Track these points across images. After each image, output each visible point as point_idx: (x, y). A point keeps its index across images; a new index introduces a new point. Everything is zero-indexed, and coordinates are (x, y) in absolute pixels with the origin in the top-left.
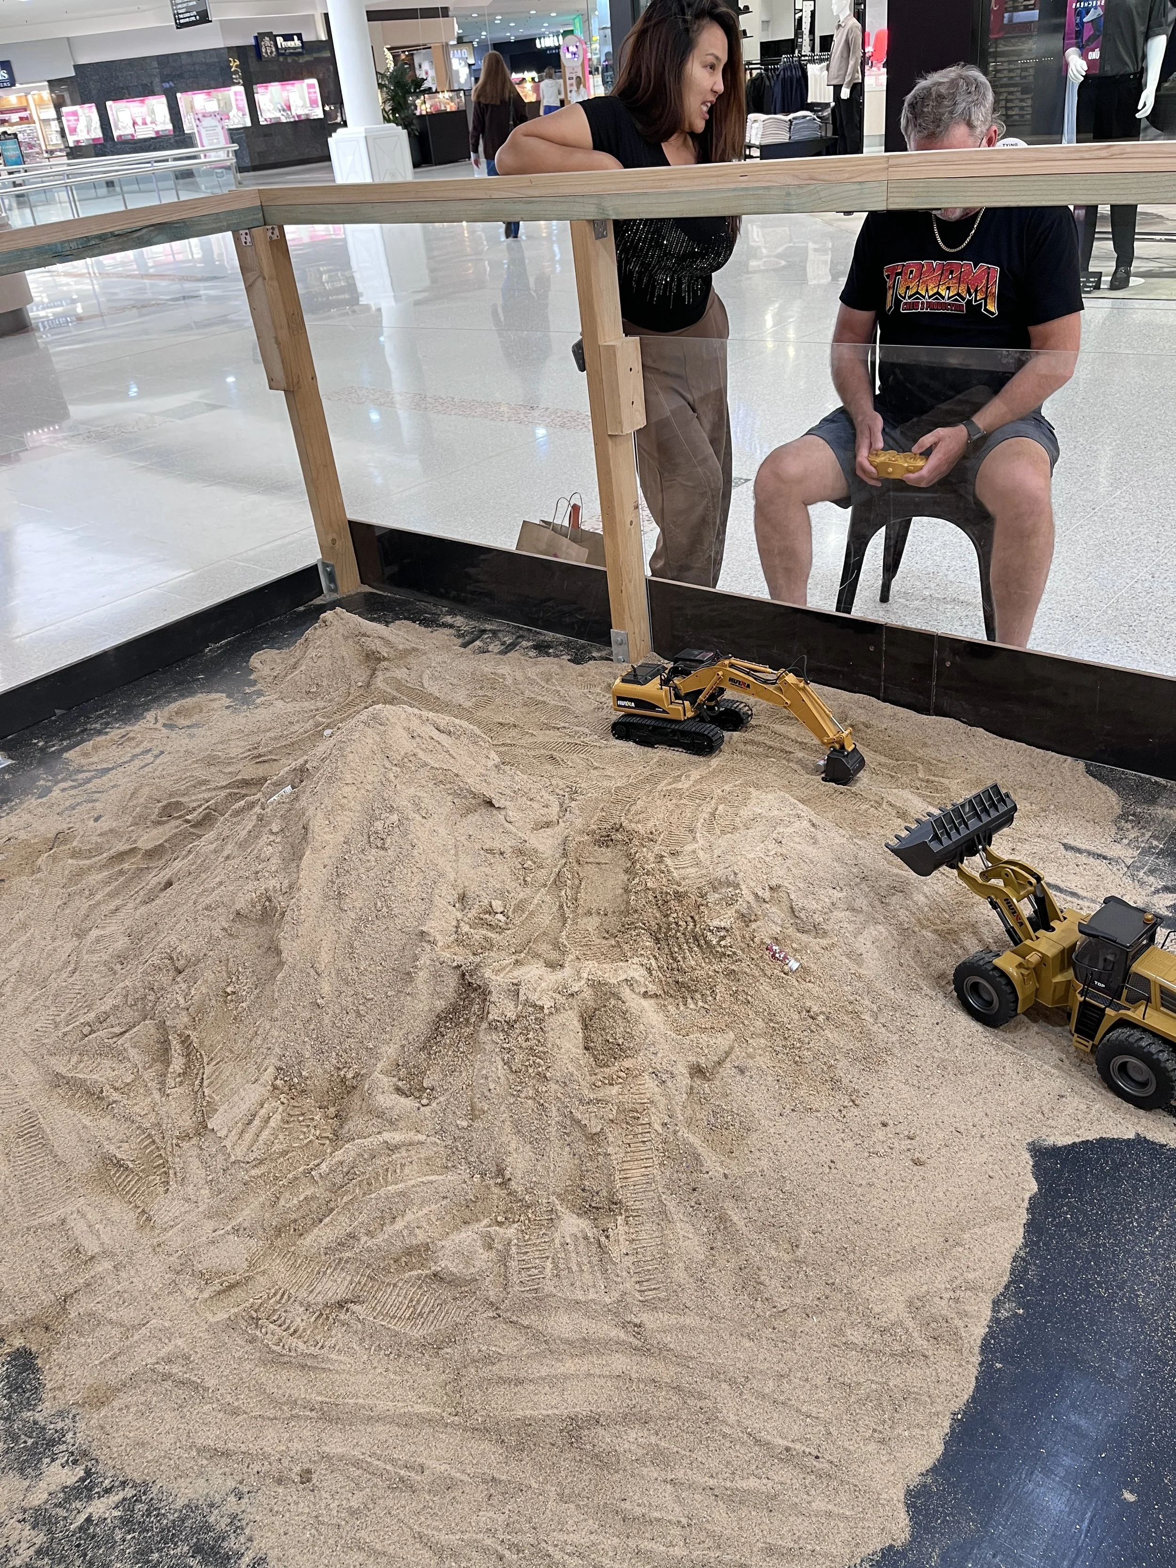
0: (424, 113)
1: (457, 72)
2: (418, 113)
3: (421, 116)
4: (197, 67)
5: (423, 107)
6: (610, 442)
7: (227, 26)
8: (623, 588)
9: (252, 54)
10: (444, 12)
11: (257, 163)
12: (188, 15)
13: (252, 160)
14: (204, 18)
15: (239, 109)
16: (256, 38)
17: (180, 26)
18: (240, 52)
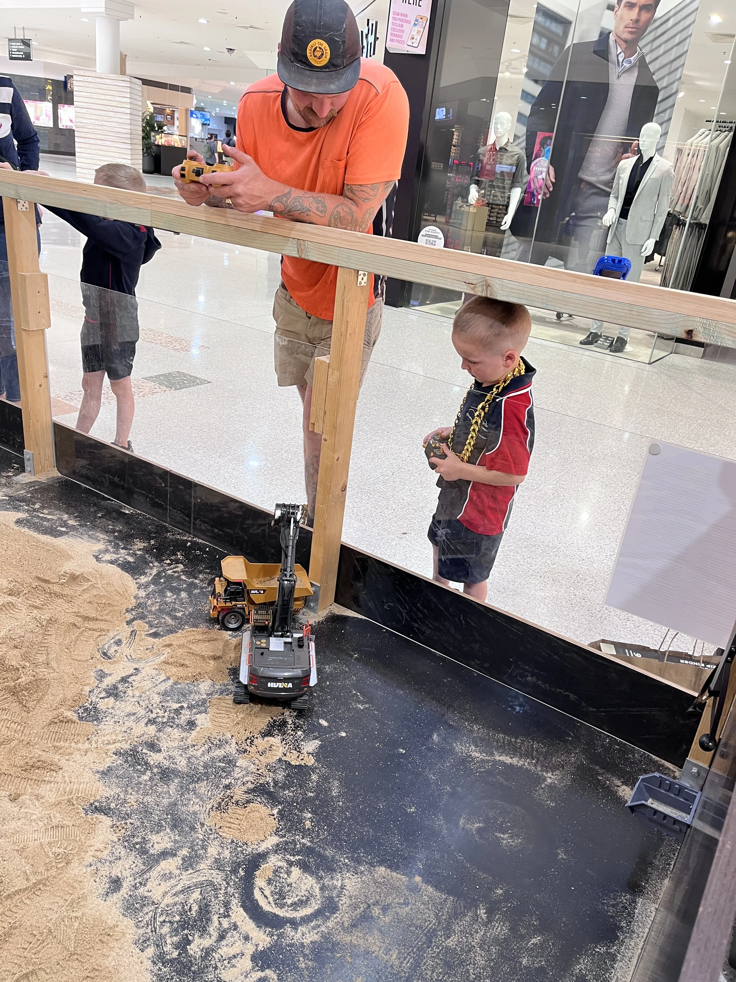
0: (160, 144)
1: (194, 127)
2: (156, 143)
3: (158, 145)
4: (24, 86)
5: (160, 140)
6: (24, 333)
7: (47, 66)
8: (31, 424)
9: (62, 85)
10: (187, 90)
11: (52, 149)
12: (18, 53)
13: (49, 147)
14: (27, 57)
15: (47, 116)
16: (66, 77)
17: (11, 58)
18: (55, 83)
